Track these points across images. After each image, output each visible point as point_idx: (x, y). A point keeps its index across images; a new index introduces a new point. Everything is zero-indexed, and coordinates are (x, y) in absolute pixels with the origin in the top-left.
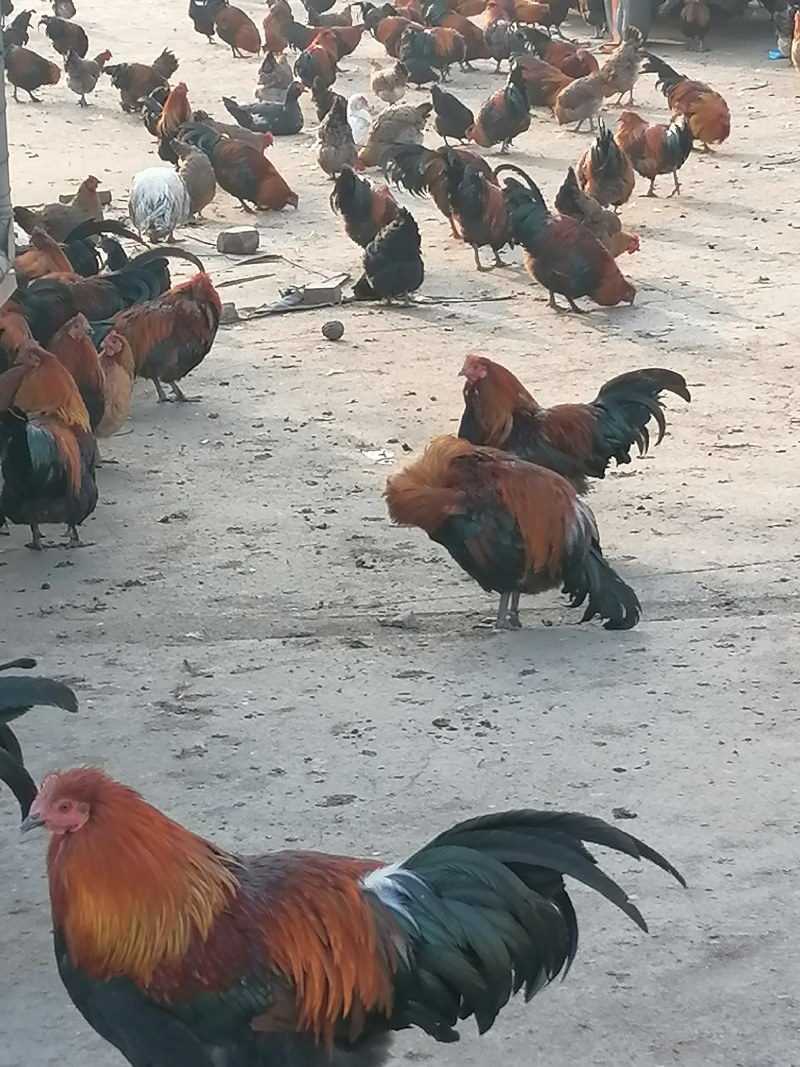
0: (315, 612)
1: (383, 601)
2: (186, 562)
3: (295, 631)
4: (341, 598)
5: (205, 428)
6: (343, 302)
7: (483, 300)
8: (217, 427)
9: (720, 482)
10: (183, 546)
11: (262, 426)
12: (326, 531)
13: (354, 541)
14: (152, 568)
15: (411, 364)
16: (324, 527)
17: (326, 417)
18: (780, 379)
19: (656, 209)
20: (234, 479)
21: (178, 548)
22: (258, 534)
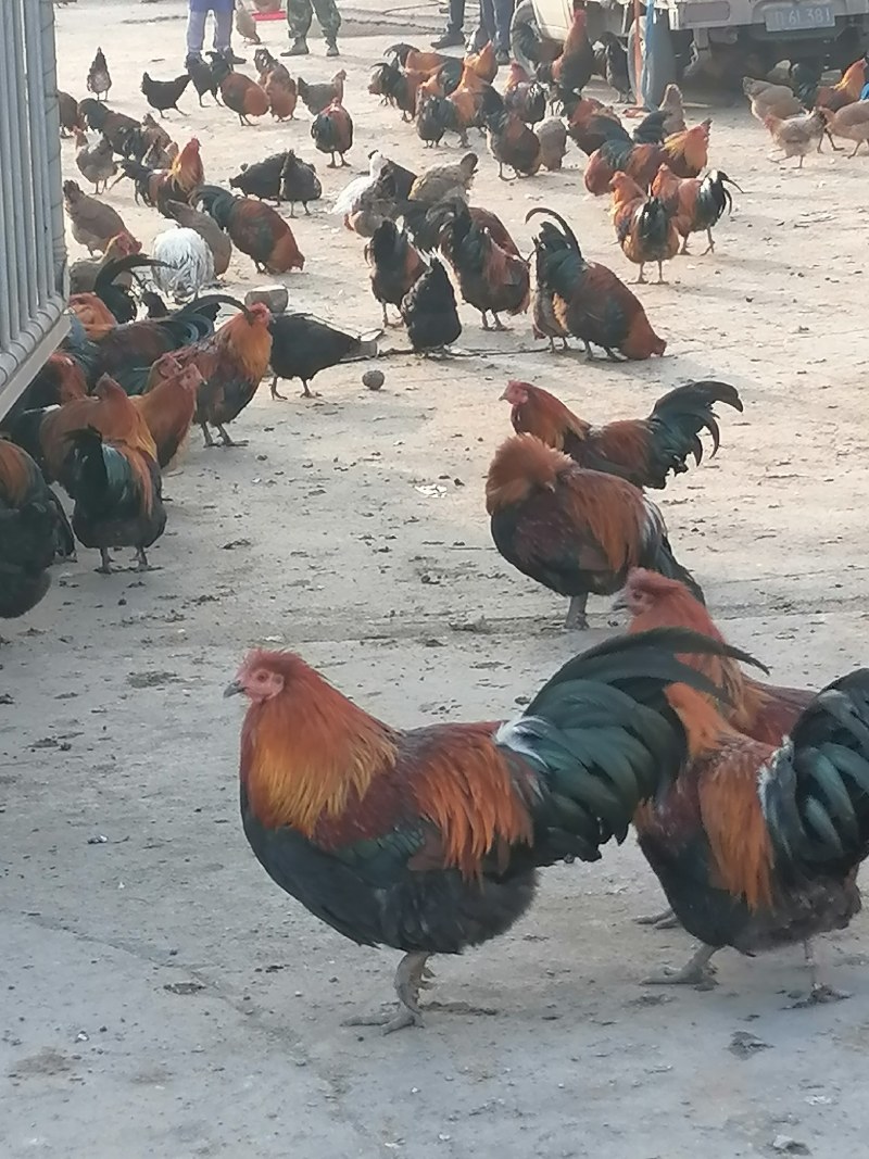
0: (388, 620)
1: (451, 610)
2: (254, 582)
3: (370, 634)
4: (410, 607)
5: (255, 469)
6: (380, 356)
7: (520, 352)
8: (266, 467)
9: (770, 507)
10: (251, 569)
11: (312, 466)
12: (389, 554)
13: (417, 562)
14: (222, 587)
15: (455, 409)
16: (386, 550)
17: (375, 457)
18: (825, 418)
19: (690, 267)
20: (291, 512)
21: (244, 571)
22: (321, 557)
